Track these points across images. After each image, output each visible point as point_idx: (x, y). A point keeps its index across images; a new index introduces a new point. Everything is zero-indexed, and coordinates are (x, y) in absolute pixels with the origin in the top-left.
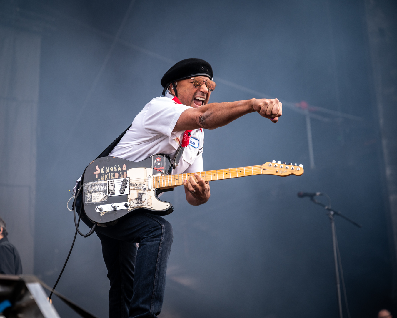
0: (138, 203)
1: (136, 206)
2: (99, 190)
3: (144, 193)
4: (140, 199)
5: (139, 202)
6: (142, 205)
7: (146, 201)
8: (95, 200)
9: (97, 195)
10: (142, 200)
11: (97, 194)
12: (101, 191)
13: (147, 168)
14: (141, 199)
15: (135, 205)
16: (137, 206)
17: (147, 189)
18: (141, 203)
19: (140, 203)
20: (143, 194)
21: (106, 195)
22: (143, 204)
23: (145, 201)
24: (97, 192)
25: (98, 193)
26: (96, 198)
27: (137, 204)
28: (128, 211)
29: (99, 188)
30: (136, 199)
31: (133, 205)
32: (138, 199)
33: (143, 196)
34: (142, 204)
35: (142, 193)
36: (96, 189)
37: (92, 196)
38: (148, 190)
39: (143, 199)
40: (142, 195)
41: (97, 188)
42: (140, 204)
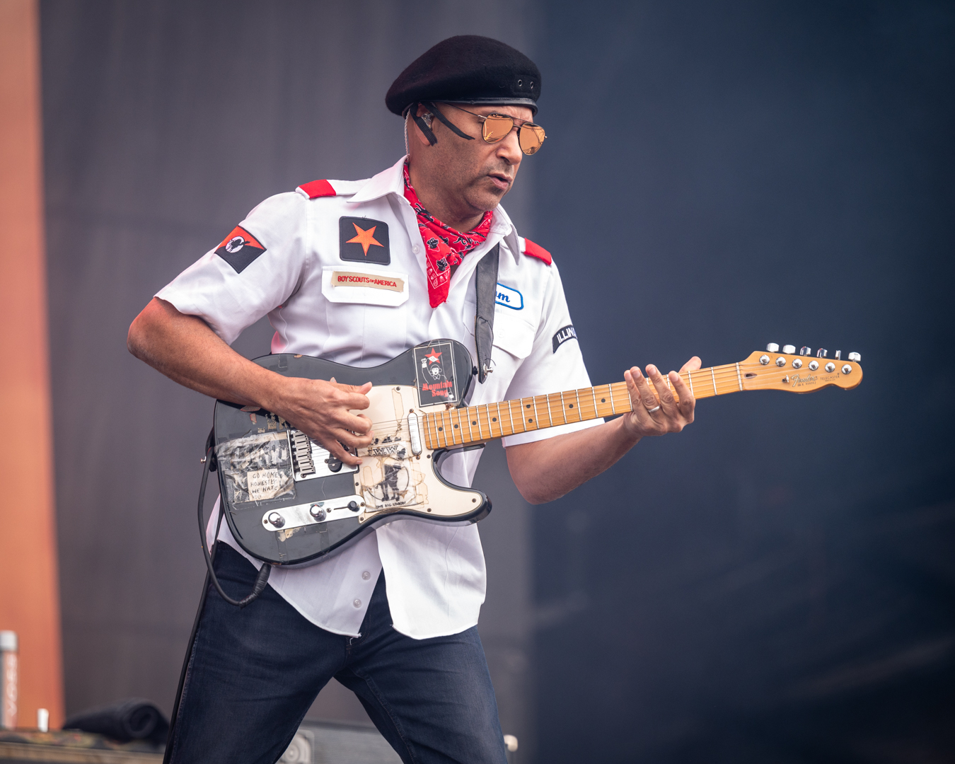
0: (386, 498)
1: (382, 506)
2: (267, 462)
3: (402, 466)
4: (391, 486)
5: (390, 496)
6: (399, 504)
7: (410, 489)
8: (257, 494)
9: (262, 479)
10: (397, 489)
11: (261, 476)
12: (273, 466)
13: (401, 387)
14: (394, 485)
15: (379, 503)
16: (384, 507)
17: (408, 453)
18: (396, 496)
19: (393, 498)
20: (399, 468)
21: (288, 476)
22: (401, 500)
23: (405, 491)
24: (261, 469)
25: (265, 471)
26: (261, 487)
27: (383, 500)
28: (361, 522)
29: (267, 457)
30: (379, 487)
31: (374, 506)
32: (386, 487)
33: (399, 475)
34: (398, 499)
35: (395, 467)
36: (257, 460)
37: (246, 481)
38: (412, 455)
39: (401, 486)
40: (397, 472)
41: (256, 456)
42: (394, 501)
